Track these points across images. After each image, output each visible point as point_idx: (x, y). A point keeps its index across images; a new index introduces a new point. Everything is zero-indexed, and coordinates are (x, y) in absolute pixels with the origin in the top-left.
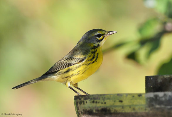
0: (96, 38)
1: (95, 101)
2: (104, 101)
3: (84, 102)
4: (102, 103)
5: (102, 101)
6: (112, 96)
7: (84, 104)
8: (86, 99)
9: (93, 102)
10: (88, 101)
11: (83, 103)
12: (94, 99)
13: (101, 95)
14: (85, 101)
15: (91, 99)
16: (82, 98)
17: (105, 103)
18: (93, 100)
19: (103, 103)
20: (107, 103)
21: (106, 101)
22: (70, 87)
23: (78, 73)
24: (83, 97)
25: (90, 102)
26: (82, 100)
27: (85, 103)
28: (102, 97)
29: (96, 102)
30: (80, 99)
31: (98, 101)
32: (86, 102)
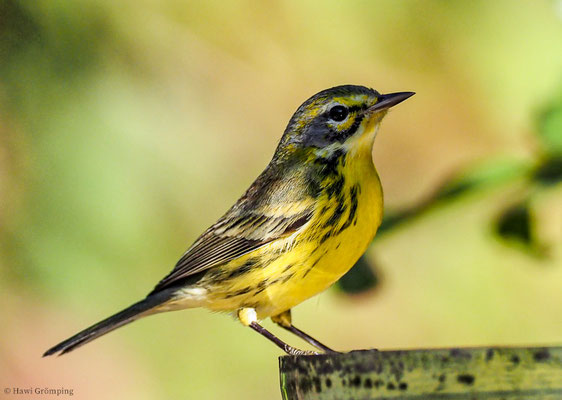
0: (326, 126)
1: (364, 377)
2: (398, 378)
3: (317, 381)
4: (391, 387)
5: (393, 379)
6: (430, 356)
7: (319, 390)
8: (326, 369)
9: (356, 382)
10: (335, 377)
11: (314, 388)
12: (360, 368)
13: (386, 354)
14: (323, 378)
15: (348, 370)
16: (312, 367)
17: (403, 386)
18: (353, 376)
19: (396, 384)
20: (411, 386)
21: (407, 377)
22: (256, 327)
23: (288, 272)
24: (314, 363)
25: (344, 383)
26: (313, 373)
27: (323, 385)
28: (392, 364)
29: (369, 384)
30: (303, 371)
31: (374, 376)
32: (329, 383)
